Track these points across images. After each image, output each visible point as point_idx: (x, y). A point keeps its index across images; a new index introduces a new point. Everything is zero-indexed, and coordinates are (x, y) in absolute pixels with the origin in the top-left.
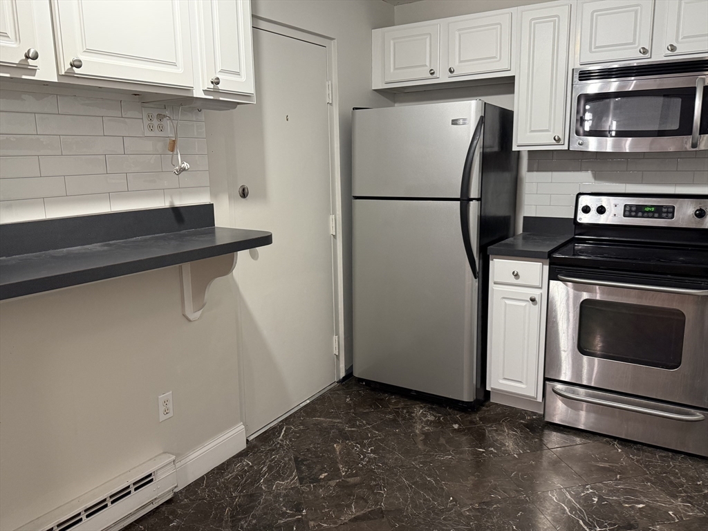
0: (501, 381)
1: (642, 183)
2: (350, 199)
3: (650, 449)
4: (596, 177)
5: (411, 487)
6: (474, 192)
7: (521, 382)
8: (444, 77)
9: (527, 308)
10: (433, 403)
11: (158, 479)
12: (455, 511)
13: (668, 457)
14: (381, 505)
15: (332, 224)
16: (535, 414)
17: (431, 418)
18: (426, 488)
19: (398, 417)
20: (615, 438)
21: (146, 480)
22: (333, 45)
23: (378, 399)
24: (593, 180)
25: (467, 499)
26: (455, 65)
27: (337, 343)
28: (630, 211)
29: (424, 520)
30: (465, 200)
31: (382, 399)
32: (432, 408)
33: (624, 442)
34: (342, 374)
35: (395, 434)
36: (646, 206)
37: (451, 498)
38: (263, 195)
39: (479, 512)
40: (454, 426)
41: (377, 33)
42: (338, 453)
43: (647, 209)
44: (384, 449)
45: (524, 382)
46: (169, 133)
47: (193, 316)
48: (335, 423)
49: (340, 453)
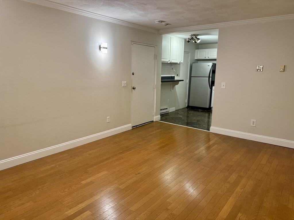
2: (191, 77)
6: (211, 76)
8: (207, 58)
11: (168, 109)
15: (187, 81)
21: (167, 109)
22: (190, 53)
26: (209, 56)
27: (187, 101)
30: (209, 77)
34: (187, 106)
38: (179, 76)
41: (196, 50)
46: (172, 67)
47: (172, 90)
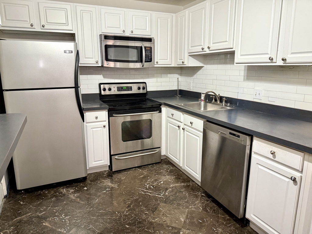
0: (93, 163)
1: (120, 79)
3: (146, 166)
4: (104, 77)
5: (99, 218)
7: (102, 160)
8: (38, 29)
9: (102, 130)
10: (65, 185)
12: (123, 216)
13: (152, 166)
14: (97, 232)
16: (105, 171)
17: (72, 190)
18: (104, 215)
19: (58, 197)
20: (136, 167)
23: (38, 195)
24: (103, 78)
25: (121, 209)
28: (119, 89)
29: (118, 225)
30: (77, 88)
31: (40, 194)
32: (67, 187)
33: (139, 167)
35: (65, 204)
36: (123, 87)
37: (117, 213)
39: (130, 211)
40: (84, 188)
42: (50, 226)
43: (124, 88)
44: (69, 212)
45: (103, 160)
48: (29, 215)
49: (51, 225)
